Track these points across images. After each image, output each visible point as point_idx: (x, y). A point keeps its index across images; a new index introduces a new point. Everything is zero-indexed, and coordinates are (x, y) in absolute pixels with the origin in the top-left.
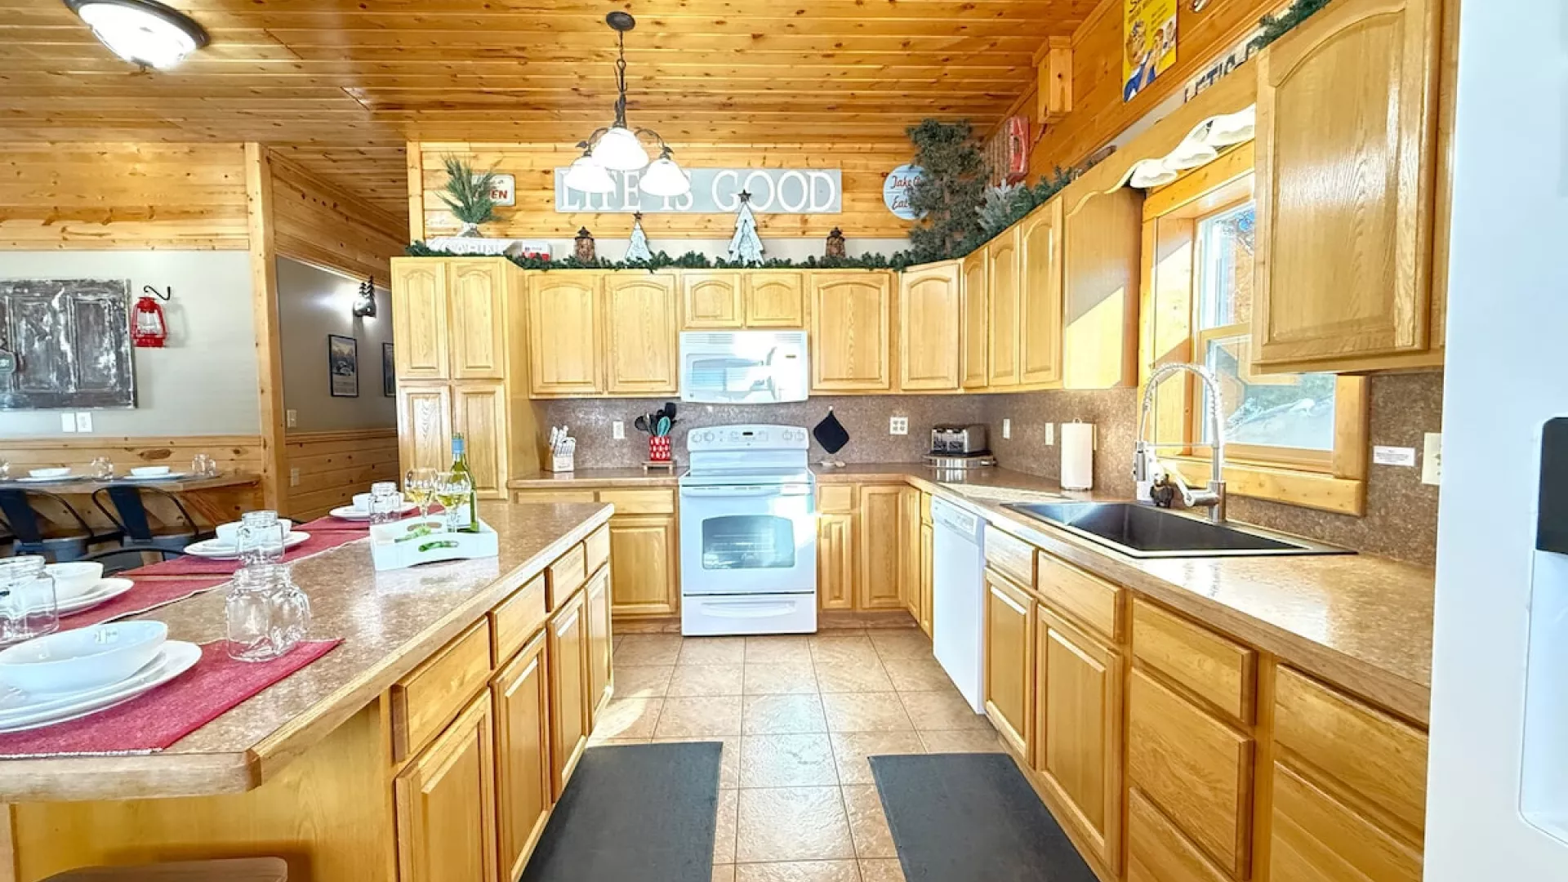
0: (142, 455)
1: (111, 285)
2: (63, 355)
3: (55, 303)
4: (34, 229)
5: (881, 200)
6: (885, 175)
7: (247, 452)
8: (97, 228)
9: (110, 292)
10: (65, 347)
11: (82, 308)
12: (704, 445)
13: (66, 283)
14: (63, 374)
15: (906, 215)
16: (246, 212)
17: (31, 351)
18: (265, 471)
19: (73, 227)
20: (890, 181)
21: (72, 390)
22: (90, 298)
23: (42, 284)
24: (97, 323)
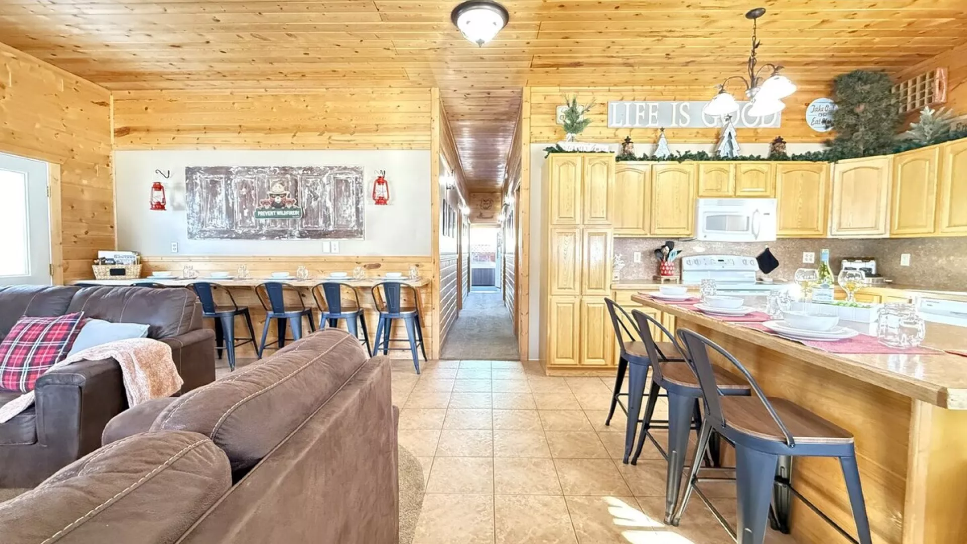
0: (365, 266)
1: (354, 169)
2: (327, 209)
3: (325, 179)
4: (313, 138)
5: (804, 120)
6: (807, 105)
7: (423, 266)
8: (348, 137)
9: (354, 173)
10: (329, 204)
11: (338, 182)
12: (694, 267)
13: (331, 168)
14: (327, 219)
15: (820, 128)
16: (431, 129)
17: (309, 206)
18: (434, 277)
19: (336, 136)
20: (810, 108)
21: (331, 228)
22: (343, 177)
23: (318, 169)
24: (346, 190)
